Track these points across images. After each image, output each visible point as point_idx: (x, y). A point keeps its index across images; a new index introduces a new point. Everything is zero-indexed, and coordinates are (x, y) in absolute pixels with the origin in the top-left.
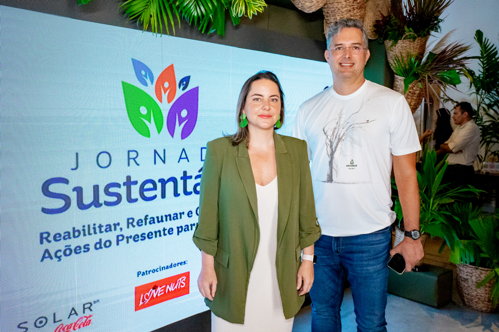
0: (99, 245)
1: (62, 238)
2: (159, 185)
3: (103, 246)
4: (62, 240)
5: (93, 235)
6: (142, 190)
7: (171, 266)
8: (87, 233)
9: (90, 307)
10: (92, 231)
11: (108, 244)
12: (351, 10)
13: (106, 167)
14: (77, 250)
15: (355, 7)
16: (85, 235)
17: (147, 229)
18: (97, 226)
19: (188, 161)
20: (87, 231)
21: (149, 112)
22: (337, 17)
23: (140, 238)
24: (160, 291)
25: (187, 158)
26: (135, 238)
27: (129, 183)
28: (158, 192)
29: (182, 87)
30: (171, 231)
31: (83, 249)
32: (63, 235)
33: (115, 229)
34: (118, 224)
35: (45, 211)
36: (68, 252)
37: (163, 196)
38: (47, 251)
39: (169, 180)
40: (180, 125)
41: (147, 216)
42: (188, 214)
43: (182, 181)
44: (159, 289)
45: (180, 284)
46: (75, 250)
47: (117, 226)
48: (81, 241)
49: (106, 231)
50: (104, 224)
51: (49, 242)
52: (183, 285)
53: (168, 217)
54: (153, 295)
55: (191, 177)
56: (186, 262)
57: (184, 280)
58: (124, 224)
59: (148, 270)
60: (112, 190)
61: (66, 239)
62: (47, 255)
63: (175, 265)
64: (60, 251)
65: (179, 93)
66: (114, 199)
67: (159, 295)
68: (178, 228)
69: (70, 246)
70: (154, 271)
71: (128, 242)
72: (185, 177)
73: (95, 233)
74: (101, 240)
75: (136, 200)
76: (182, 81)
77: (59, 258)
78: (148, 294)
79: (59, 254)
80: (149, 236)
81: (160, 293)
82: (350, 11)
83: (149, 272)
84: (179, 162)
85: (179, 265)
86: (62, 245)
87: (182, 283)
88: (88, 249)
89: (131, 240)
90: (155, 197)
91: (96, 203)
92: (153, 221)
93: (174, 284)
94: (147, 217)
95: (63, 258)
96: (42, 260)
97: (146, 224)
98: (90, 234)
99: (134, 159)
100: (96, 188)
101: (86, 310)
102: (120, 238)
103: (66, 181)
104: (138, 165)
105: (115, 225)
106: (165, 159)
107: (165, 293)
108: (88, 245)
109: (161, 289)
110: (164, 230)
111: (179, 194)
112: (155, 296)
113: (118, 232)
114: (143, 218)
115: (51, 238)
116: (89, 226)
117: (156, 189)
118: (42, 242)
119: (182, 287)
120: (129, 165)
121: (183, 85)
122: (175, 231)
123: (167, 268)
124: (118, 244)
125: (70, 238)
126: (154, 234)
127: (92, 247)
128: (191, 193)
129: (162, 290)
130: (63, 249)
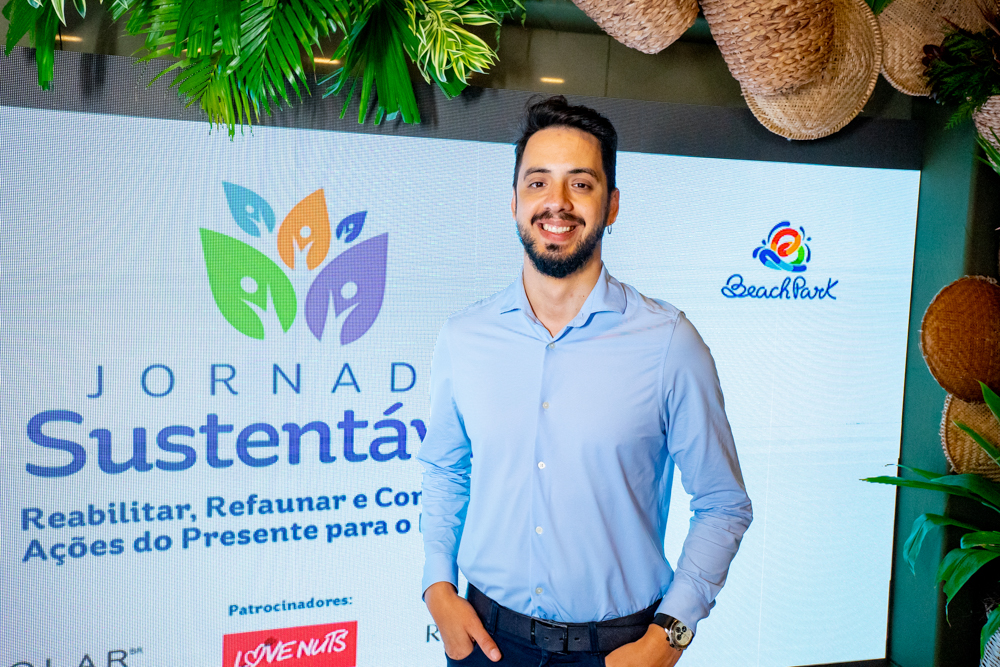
0: (143, 544)
1: (66, 522)
2: (284, 437)
3: (152, 545)
4: (67, 527)
5: (132, 522)
6: (242, 444)
7: (311, 604)
8: (118, 516)
9: (123, 659)
10: (129, 515)
11: (163, 543)
12: (770, 35)
13: (163, 395)
14: (98, 548)
15: (781, 25)
16: (113, 521)
17: (253, 522)
18: (140, 507)
19: (358, 390)
20: (118, 513)
21: (262, 288)
22: (739, 56)
23: (237, 538)
24: (282, 652)
25: (355, 383)
26: (226, 538)
27: (213, 427)
28: (282, 450)
29: (344, 235)
30: (311, 532)
31: (109, 548)
32: (68, 517)
33: (180, 516)
34: (188, 507)
35: (31, 469)
36: (78, 550)
37: (294, 458)
38: (35, 543)
39: (310, 427)
40: (338, 313)
41: (256, 496)
42: (356, 501)
43: (342, 431)
44: (280, 646)
45: (331, 644)
46: (93, 547)
47: (185, 511)
48: (106, 532)
49: (160, 517)
50: (156, 504)
51: (40, 527)
52: (339, 646)
53: (306, 504)
54: (265, 656)
55: (364, 424)
56: (349, 601)
57: (343, 636)
58: (200, 508)
59: (255, 605)
60: (173, 439)
61: (75, 525)
62: (35, 551)
63: (320, 604)
64: (62, 546)
65: (338, 247)
66: (180, 457)
67: (279, 659)
68: (329, 528)
69: (82, 539)
70: (268, 609)
71: (208, 544)
72: (349, 423)
73: (136, 519)
74: (147, 534)
75: (230, 463)
76: (344, 223)
77: (60, 559)
78: (255, 654)
79: (59, 552)
80: (260, 536)
81: (283, 655)
82: (767, 38)
83: (257, 609)
84: (334, 391)
85: (331, 604)
86: (66, 535)
87: (338, 641)
88: (121, 549)
89: (215, 542)
90: (274, 459)
91: (139, 462)
92: (267, 507)
93: (317, 641)
94: (255, 499)
95: (68, 559)
96: (26, 559)
97: (251, 512)
98: (124, 520)
99: (226, 381)
100: (139, 435)
101: (113, 664)
102: (192, 534)
103: (76, 418)
104: (234, 393)
105: (180, 508)
106: (298, 383)
107: (295, 656)
108: (121, 541)
109: (285, 648)
110: (295, 528)
111: (334, 459)
112: (270, 659)
113: (187, 522)
114: (244, 500)
115: (44, 521)
116: (123, 505)
117: (277, 444)
118: (25, 527)
119: (336, 649)
120: (213, 392)
121: (348, 230)
122: (323, 533)
123: (302, 605)
124: (185, 546)
125: (82, 523)
126: (270, 534)
127: (128, 545)
128: (364, 457)
129: (289, 650)
130: (68, 543)
